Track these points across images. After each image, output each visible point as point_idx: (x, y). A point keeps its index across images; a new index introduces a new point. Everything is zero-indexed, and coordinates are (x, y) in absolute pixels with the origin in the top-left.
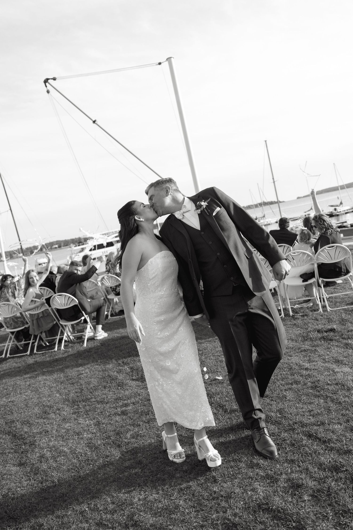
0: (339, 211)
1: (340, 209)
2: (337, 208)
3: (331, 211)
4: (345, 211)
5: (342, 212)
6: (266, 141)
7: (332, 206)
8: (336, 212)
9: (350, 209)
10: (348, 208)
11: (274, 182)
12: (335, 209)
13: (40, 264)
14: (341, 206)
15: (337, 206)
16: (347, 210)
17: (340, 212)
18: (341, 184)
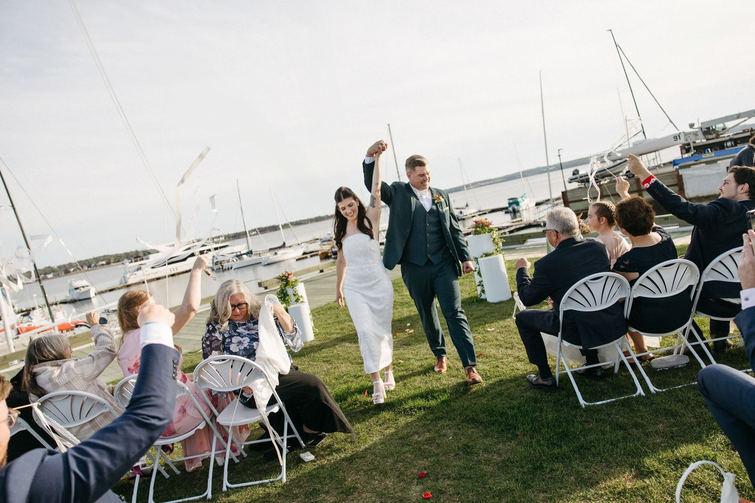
0: (465, 214)
2: (463, 210)
4: (471, 214)
5: (468, 216)
6: (389, 125)
7: (457, 209)
8: (462, 215)
10: (475, 210)
12: (461, 213)
13: (76, 289)
14: (467, 208)
16: (474, 213)
17: (467, 215)
18: (467, 183)
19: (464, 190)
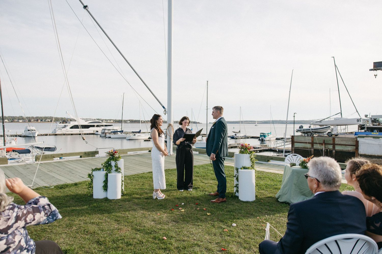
0: (238, 136)
1: (238, 135)
2: (237, 134)
3: (233, 135)
4: (241, 137)
5: (239, 137)
6: (207, 81)
7: (234, 132)
8: (236, 136)
9: (243, 136)
10: (243, 135)
11: (207, 109)
12: (236, 135)
13: (29, 130)
14: (239, 133)
15: (237, 133)
16: (242, 137)
17: (238, 137)
18: (242, 120)
19: (240, 123)
